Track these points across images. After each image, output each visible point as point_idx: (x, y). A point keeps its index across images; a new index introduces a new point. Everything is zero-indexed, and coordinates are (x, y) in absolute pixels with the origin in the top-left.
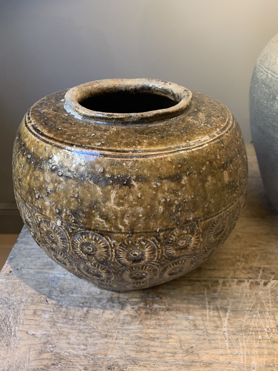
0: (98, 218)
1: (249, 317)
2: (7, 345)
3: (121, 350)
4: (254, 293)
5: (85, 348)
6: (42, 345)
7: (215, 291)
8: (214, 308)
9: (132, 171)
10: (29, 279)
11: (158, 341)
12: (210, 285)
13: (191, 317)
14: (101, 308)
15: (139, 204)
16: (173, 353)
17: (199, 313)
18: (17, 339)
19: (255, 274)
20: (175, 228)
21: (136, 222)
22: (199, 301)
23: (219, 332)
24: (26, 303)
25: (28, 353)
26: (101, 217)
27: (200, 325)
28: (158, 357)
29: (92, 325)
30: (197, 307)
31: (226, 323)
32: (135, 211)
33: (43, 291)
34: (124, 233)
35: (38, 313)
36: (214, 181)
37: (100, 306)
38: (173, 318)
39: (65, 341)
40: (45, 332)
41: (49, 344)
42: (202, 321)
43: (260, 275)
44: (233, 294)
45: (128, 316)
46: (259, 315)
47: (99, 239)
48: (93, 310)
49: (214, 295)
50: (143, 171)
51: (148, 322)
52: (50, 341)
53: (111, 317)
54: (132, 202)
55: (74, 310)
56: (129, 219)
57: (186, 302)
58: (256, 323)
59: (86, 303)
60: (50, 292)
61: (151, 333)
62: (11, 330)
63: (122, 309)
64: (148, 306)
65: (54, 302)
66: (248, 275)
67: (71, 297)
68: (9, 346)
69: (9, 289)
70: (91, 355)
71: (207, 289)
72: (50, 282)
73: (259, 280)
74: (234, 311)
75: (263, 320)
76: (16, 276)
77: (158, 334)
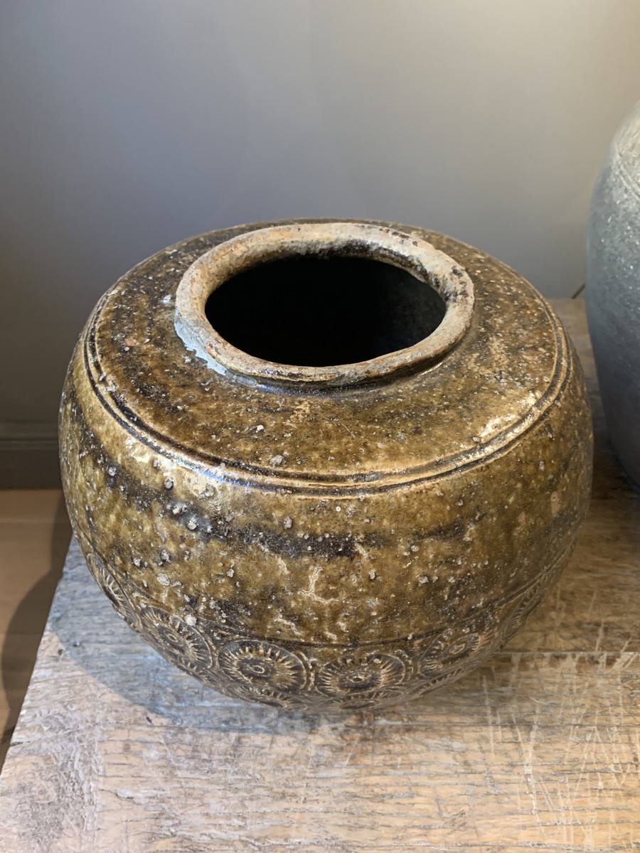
0: (280, 619)
1: (578, 739)
2: (78, 825)
3: (317, 825)
4: (587, 684)
5: (242, 824)
6: (152, 821)
7: (505, 683)
8: (505, 722)
9: (356, 524)
10: (102, 668)
11: (392, 801)
12: (493, 668)
13: (457, 745)
14: (266, 732)
15: (371, 592)
16: (424, 828)
17: (473, 735)
18: (98, 810)
19: (588, 639)
20: (446, 628)
21: (363, 625)
22: (472, 706)
23: (517, 777)
24: (104, 725)
25: (124, 841)
26: (288, 616)
27: (476, 763)
28: (393, 839)
29: (251, 772)
30: (468, 720)
31: (530, 754)
32: (362, 606)
33: (138, 695)
34: (336, 646)
35: (133, 748)
36: (532, 521)
37: (264, 727)
38: (419, 748)
39: (198, 812)
40: (155, 792)
41: (168, 818)
42: (480, 754)
43: (598, 641)
44: (542, 687)
45: (326, 748)
46: (597, 734)
47: (280, 654)
48: (249, 738)
49: (502, 692)
50: (380, 523)
51: (367, 760)
52: (168, 810)
53: (290, 751)
54: (355, 589)
55: (210, 739)
56: (348, 621)
57: (444, 709)
58: (592, 754)
59: (235, 720)
60: (154, 697)
61: (376, 785)
62: (81, 789)
63: (311, 733)
64: (366, 723)
65: (165, 721)
66: (574, 641)
67: (199, 708)
68: (81, 825)
69: (64, 694)
70: (257, 840)
71: (487, 679)
72: (151, 674)
73: (596, 653)
74: (547, 727)
75: (608, 745)
76: (74, 662)
77: (391, 785)
